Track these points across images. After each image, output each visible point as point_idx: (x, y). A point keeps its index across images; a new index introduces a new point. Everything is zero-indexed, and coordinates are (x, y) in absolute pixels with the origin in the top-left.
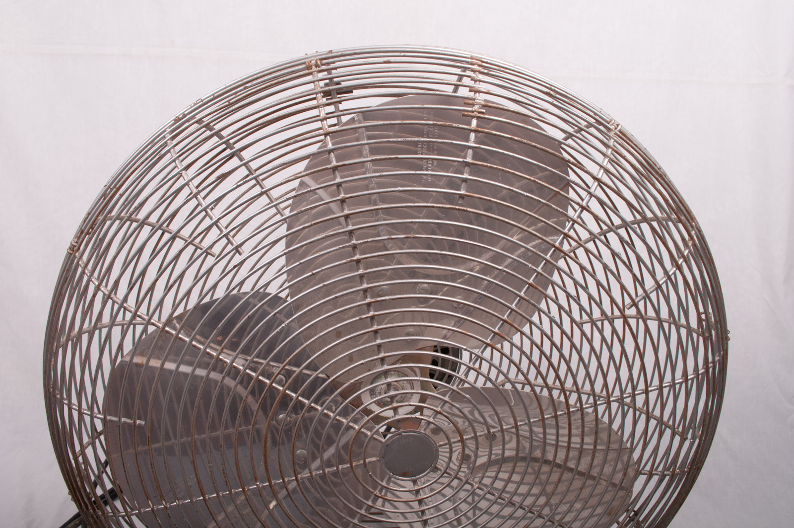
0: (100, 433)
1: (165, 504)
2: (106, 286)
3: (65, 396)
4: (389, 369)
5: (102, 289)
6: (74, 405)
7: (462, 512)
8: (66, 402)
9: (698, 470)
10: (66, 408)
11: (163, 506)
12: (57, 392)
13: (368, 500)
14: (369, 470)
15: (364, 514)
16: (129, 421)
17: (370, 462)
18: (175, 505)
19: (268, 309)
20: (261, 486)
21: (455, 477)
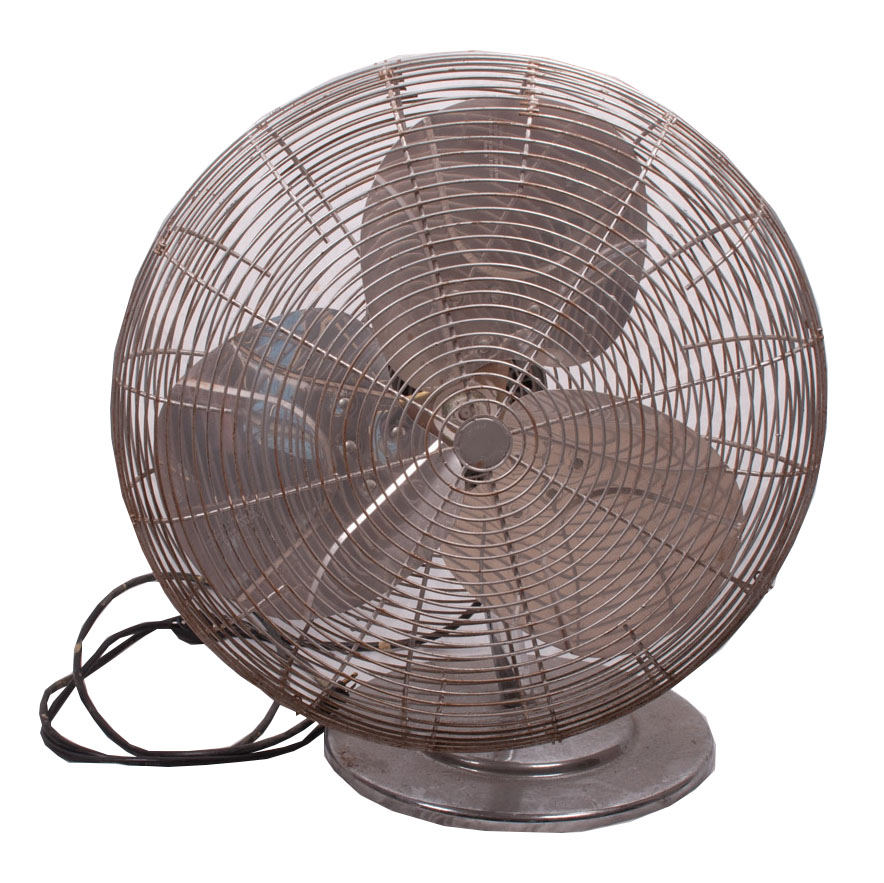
21: (530, 469)
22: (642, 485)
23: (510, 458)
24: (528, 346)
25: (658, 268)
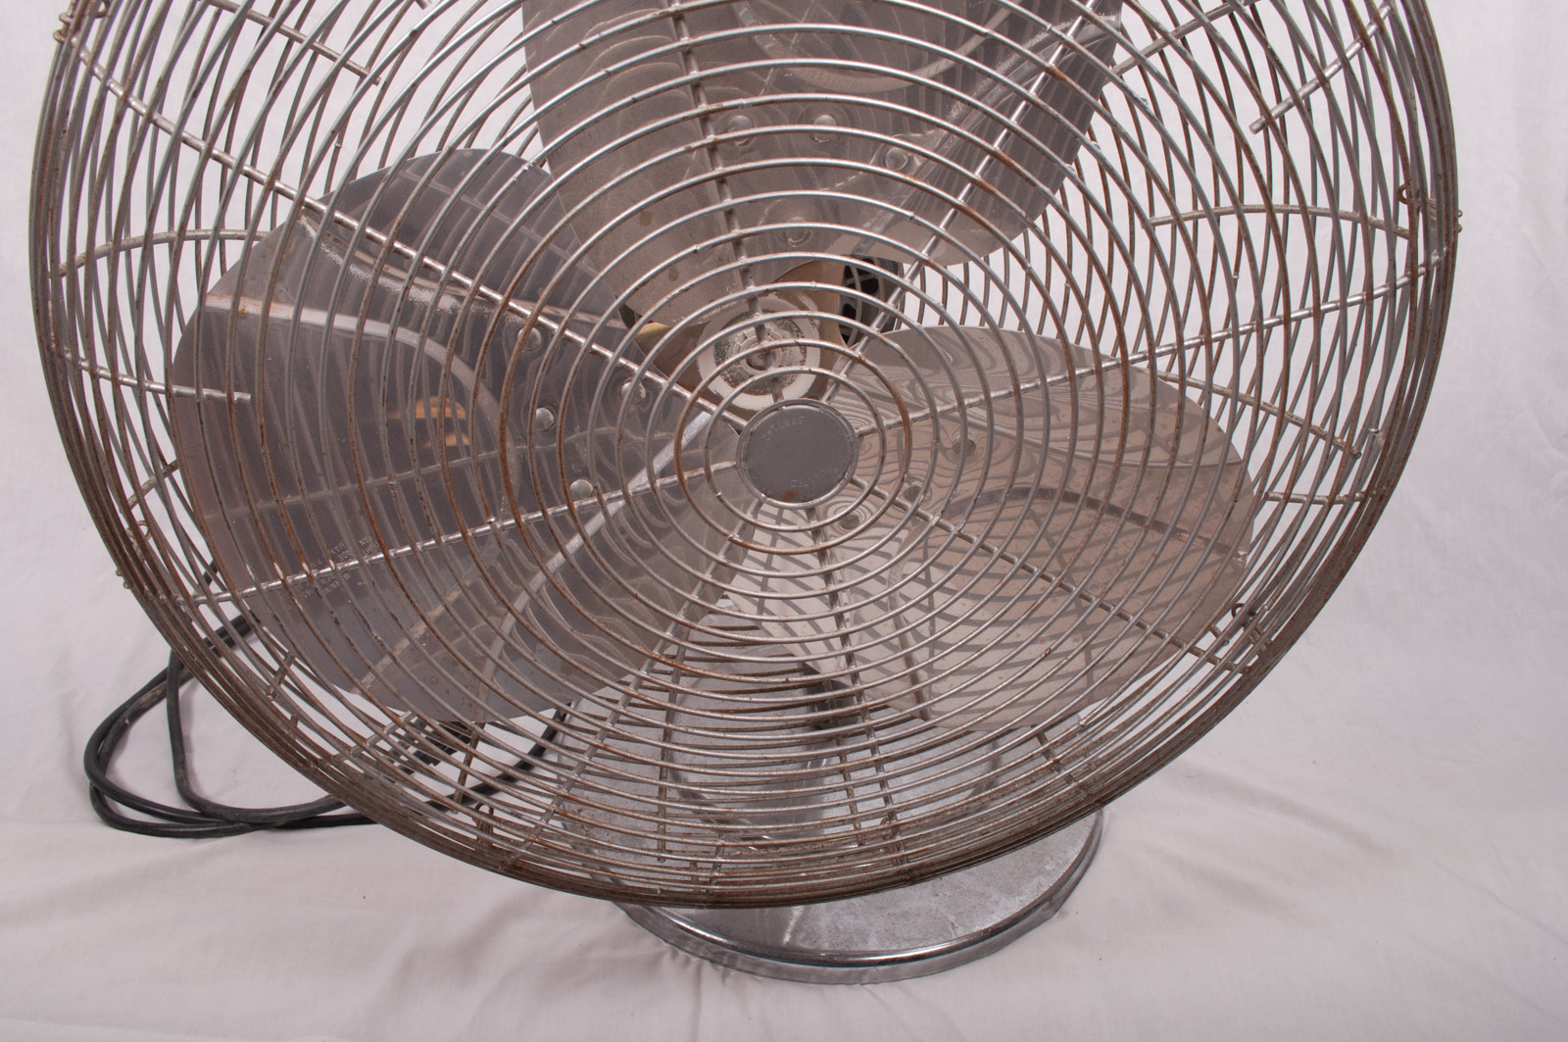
0: (171, 465)
1: (307, 569)
2: (141, 96)
3: (82, 354)
4: (752, 264)
5: (134, 103)
6: (102, 368)
7: (908, 623)
8: (85, 364)
9: (1381, 499)
10: (86, 376)
11: (304, 576)
12: (66, 348)
13: (717, 553)
14: (717, 487)
15: (710, 580)
16: (217, 394)
17: (718, 471)
18: (328, 572)
19: (503, 218)
20: (499, 526)
21: (893, 502)
22: (1077, 485)
23: (853, 482)
24: (892, 215)
25: (1140, 62)
